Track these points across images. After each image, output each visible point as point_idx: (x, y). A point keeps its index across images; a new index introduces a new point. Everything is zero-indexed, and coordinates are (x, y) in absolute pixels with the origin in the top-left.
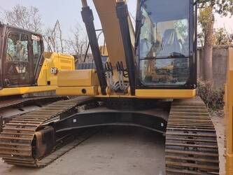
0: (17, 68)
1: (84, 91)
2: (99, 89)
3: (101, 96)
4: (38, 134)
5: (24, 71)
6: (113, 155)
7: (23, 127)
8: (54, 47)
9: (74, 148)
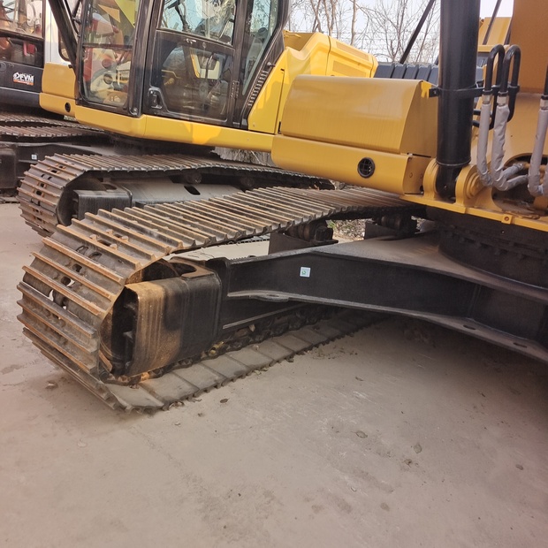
0: (195, 60)
1: (366, 167)
2: (432, 171)
3: (429, 200)
6: (419, 448)
8: (330, 28)
9: (289, 358)
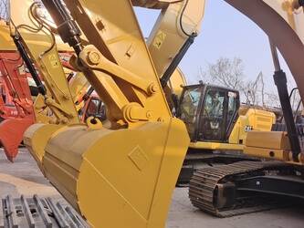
1: (272, 154)
2: (291, 154)
3: (292, 162)
4: (220, 185)
5: (217, 127)
7: (209, 176)
